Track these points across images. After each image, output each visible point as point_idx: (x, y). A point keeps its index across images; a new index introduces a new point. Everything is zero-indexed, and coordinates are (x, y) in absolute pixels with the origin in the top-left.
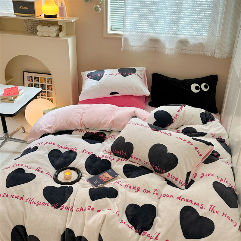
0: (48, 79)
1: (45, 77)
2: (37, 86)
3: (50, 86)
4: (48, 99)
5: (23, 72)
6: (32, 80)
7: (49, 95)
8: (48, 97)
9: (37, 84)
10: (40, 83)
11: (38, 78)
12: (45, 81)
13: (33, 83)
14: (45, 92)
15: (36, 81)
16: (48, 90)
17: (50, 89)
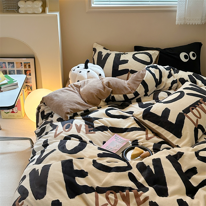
8: (27, 84)
13: (7, 69)
17: (28, 74)
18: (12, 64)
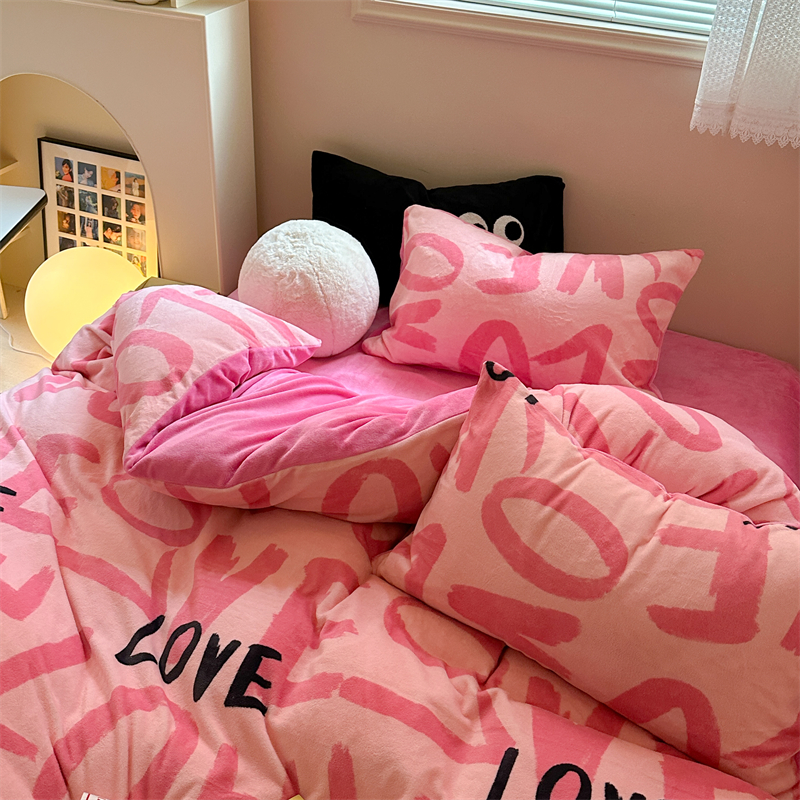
0: (128, 176)
1: (118, 169)
2: (89, 200)
3: (136, 206)
4: (130, 257)
5: (40, 140)
6: (71, 174)
7: (132, 242)
8: (131, 251)
9: (89, 194)
10: (99, 191)
11: (93, 168)
12: (118, 183)
13: (77, 187)
14: (116, 229)
15: (85, 181)
16: (128, 220)
17: (137, 217)
18: (91, 172)
